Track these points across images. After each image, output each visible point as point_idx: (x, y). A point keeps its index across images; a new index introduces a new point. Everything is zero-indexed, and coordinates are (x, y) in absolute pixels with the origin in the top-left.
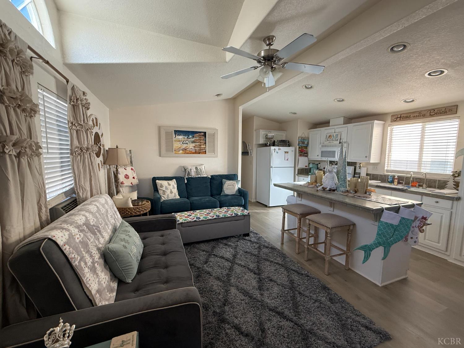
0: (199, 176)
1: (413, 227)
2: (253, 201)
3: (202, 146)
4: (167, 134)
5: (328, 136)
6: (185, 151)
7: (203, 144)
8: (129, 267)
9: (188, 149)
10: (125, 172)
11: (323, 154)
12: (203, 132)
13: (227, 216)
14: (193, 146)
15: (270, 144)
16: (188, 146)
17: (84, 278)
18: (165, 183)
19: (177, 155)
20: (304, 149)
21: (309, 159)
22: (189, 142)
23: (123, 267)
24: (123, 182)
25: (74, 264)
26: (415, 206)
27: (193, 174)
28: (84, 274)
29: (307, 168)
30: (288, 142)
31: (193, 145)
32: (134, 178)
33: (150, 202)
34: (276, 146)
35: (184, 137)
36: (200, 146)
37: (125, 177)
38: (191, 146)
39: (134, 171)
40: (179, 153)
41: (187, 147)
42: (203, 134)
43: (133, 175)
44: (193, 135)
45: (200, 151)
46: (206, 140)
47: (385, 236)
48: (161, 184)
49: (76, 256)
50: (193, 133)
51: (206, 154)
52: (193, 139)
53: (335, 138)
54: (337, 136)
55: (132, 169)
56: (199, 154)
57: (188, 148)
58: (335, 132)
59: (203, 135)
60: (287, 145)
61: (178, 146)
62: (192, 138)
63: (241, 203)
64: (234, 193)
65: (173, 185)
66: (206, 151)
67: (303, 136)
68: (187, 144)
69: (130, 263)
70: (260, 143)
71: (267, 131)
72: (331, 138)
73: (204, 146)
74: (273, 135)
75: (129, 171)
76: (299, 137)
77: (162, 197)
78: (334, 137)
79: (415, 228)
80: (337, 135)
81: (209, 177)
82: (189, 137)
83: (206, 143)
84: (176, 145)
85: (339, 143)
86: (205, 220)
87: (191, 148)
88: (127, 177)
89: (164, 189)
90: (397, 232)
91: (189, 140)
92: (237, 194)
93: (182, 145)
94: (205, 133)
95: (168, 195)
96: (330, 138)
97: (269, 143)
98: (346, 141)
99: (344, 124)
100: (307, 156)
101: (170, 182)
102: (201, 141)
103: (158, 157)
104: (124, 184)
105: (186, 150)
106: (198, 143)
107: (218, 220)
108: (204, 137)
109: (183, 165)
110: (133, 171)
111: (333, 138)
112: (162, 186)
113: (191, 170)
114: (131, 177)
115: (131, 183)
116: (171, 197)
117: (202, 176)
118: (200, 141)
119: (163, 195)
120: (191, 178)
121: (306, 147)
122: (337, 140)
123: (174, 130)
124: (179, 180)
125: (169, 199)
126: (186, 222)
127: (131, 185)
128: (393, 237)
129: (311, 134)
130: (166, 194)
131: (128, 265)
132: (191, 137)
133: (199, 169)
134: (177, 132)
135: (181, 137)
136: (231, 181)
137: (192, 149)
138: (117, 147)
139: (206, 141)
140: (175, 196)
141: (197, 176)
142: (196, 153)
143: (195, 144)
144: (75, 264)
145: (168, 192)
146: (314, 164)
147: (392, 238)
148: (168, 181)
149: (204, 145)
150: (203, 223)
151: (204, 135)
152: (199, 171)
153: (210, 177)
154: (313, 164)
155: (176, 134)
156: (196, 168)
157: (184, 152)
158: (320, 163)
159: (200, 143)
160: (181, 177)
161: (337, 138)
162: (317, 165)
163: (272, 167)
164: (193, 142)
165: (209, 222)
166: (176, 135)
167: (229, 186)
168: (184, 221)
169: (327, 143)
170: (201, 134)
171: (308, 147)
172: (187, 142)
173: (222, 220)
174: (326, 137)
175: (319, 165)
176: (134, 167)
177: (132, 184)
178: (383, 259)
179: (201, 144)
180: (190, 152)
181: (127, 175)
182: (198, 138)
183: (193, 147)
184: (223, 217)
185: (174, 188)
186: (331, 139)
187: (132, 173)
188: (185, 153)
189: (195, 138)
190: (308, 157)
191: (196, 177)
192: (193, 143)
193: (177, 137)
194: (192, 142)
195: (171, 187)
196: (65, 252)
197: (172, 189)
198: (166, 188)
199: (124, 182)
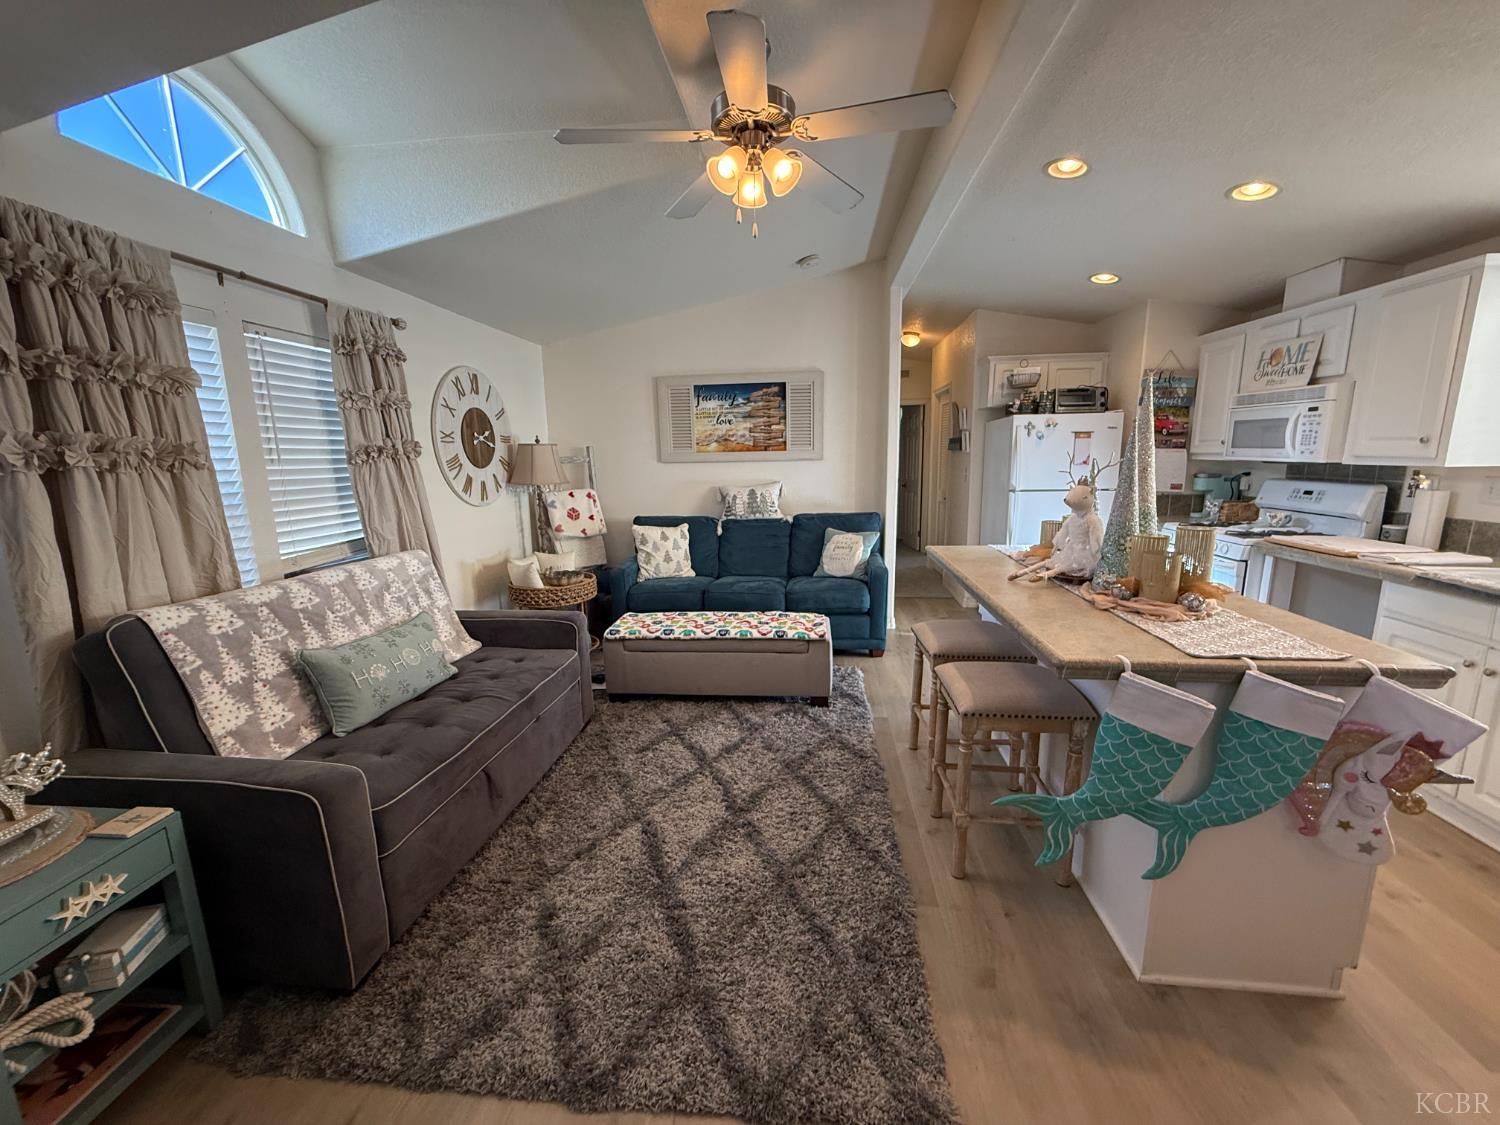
0: (758, 516)
1: (1352, 778)
2: (964, 606)
3: (773, 427)
4: (677, 398)
5: (1267, 356)
6: (725, 443)
7: (776, 420)
8: (345, 704)
9: (733, 439)
10: (571, 503)
11: (1243, 432)
12: (775, 384)
13: (749, 636)
14: (745, 428)
15: (1021, 405)
16: (731, 430)
17: (200, 700)
18: (653, 533)
19: (702, 456)
20: (1171, 418)
21: (1194, 458)
22: (735, 417)
23: (333, 701)
24: (560, 526)
25: (180, 672)
26: (1372, 680)
27: (740, 511)
28: (199, 694)
29: (1182, 491)
30: (1103, 394)
31: (748, 425)
32: (591, 518)
33: (595, 577)
34: (1044, 413)
35: (720, 403)
36: (770, 426)
37: (570, 516)
38: (741, 429)
39: (595, 501)
40: (709, 452)
41: (731, 433)
42: (776, 389)
43: (590, 510)
44: (746, 396)
45: (769, 443)
46: (785, 407)
47: (1124, 778)
48: (643, 535)
49: (190, 658)
50: (747, 389)
51: (785, 449)
52: (748, 408)
53: (1293, 361)
54: (1304, 353)
55: (589, 496)
56: (766, 450)
57: (733, 436)
58: (1298, 336)
59: (776, 394)
60: (1098, 404)
61: (706, 431)
62: (745, 404)
63: (856, 605)
64: (850, 572)
65: (675, 540)
66: (785, 442)
67: (1171, 364)
68: (730, 422)
69: (349, 695)
70: (990, 405)
71: (1016, 359)
72: (1277, 364)
73: (781, 427)
74: (1038, 370)
75: (581, 502)
76: (1146, 371)
77: (642, 571)
78: (1289, 356)
79: (1362, 783)
80: (1307, 344)
81: (787, 521)
82: (735, 403)
83: (785, 418)
84: (701, 428)
85: (1307, 380)
86: (685, 640)
87: (740, 433)
88: (573, 514)
89: (649, 548)
90: (1222, 780)
91: (736, 410)
92: (858, 575)
93: (717, 426)
94: (783, 386)
95: (658, 564)
96: (1274, 363)
97: (1018, 402)
98: (1342, 372)
99: (1342, 293)
100: (1183, 446)
101: (670, 531)
102: (772, 412)
103: (656, 462)
104: (562, 531)
105: (726, 440)
106: (762, 420)
107: (721, 644)
108: (780, 398)
109: (717, 486)
110: (592, 500)
111: (1286, 360)
112: (644, 542)
113: (735, 497)
114: (584, 515)
115: (584, 531)
116: (667, 571)
117: (766, 516)
118: (766, 411)
119: (644, 565)
120: (735, 521)
121: (1186, 407)
122: (1302, 368)
123: (695, 387)
124: (699, 527)
125: (661, 576)
126: (633, 637)
127: (583, 535)
128: (1202, 797)
129: (1207, 355)
130: (654, 563)
131: (342, 698)
132: (741, 400)
133: (758, 495)
134: (704, 391)
135: (712, 405)
136: (850, 535)
137: (743, 436)
138: (537, 441)
139: (785, 410)
140: (679, 568)
141: (752, 517)
142: (755, 448)
143: (754, 421)
144: (183, 670)
145: (659, 557)
146: (1220, 476)
147: (1195, 801)
148: (665, 529)
149: (779, 424)
150: (680, 645)
151: (780, 391)
152: (756, 502)
153: (791, 520)
154: (1211, 476)
155: (699, 396)
156: (752, 493)
157: (722, 448)
158: (1248, 474)
159: (769, 417)
160: (707, 518)
161: (1301, 361)
162: (1237, 479)
163: (1014, 491)
164: (749, 416)
165: (698, 645)
166: (701, 399)
167: (837, 551)
168: (631, 634)
169: (1260, 387)
170: (770, 390)
171: (1191, 408)
172: (730, 417)
173: (736, 645)
174: (1261, 360)
175: (1244, 481)
176: (597, 491)
177: (585, 534)
178: (1153, 875)
179: (771, 419)
180: (739, 447)
181: (573, 510)
182: (760, 404)
183: (747, 433)
184: (738, 636)
185: (676, 546)
186: (1276, 368)
187: (589, 504)
188: (724, 451)
189: (752, 404)
190: (1192, 451)
191: (749, 518)
192: (748, 419)
193: (704, 404)
194: (744, 417)
195: (669, 544)
196: (164, 646)
197: (670, 550)
198: (656, 547)
199: (563, 528)
